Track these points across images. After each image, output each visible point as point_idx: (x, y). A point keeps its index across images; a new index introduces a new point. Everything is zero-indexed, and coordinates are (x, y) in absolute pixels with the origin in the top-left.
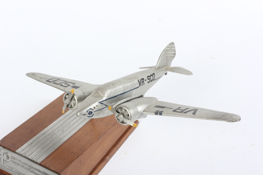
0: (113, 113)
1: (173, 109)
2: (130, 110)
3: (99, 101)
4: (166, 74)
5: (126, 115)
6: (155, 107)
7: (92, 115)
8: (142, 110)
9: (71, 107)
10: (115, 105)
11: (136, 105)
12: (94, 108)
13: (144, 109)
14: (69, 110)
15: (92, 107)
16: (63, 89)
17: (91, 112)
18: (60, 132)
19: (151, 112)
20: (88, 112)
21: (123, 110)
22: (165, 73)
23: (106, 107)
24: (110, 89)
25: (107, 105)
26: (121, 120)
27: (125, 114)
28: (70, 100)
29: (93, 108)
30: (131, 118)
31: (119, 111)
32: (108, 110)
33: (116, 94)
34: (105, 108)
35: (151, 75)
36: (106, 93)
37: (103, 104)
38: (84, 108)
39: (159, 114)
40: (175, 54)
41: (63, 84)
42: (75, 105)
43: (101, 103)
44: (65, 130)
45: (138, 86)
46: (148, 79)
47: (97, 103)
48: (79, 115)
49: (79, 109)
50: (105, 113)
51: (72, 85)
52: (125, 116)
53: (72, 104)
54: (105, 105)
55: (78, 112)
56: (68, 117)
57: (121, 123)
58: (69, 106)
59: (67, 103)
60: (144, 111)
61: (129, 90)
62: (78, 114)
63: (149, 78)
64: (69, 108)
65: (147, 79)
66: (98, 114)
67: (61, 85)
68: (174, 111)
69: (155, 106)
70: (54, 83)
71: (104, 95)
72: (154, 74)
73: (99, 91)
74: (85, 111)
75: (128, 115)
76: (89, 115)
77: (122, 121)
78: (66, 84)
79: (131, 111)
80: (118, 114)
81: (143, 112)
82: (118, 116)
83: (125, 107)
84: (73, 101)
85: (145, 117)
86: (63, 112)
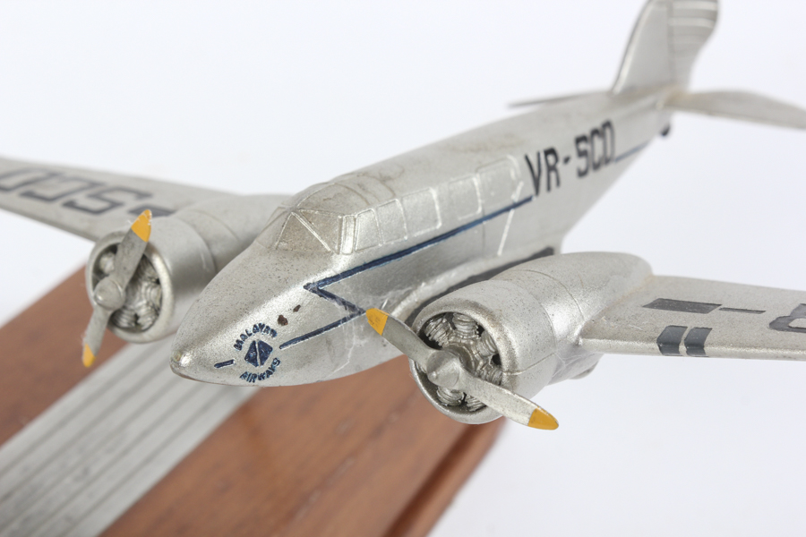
0: (400, 346)
1: (772, 315)
2: (506, 328)
3: (311, 280)
4: (665, 133)
5: (483, 357)
6: (652, 306)
7: (267, 364)
8: (575, 325)
9: (136, 326)
10: (404, 304)
11: (536, 297)
12: (282, 321)
13: (587, 318)
14: (122, 344)
15: (266, 314)
16: (82, 226)
17: (265, 350)
18: (68, 480)
19: (635, 339)
20: (246, 346)
21: (462, 328)
22: (661, 127)
23: (347, 313)
24: (369, 204)
25: (353, 302)
26: (447, 393)
27: (479, 350)
28: (127, 280)
29: (273, 324)
30: (513, 379)
31: (438, 335)
32: (361, 336)
33: (406, 240)
34: (345, 320)
35: (595, 132)
36: (350, 231)
37: (332, 297)
38: (220, 325)
39: (682, 348)
40: (713, 17)
41: (81, 199)
42: (156, 311)
43: (319, 290)
44: (95, 470)
45: (527, 195)
46: (582, 154)
47: (296, 293)
48: (190, 366)
49: (186, 330)
50: (344, 353)
51: (132, 202)
52: (477, 363)
53: (141, 306)
54: (344, 303)
55: (182, 351)
56: (111, 396)
57: (448, 412)
58: (124, 321)
59: (109, 304)
60: (585, 334)
61: (479, 212)
62: (185, 360)
63: (583, 146)
64: (121, 334)
65: (573, 153)
66: (305, 361)
67: (71, 205)
68: (780, 324)
69: (650, 300)
70: (30, 195)
71: (337, 240)
72: (607, 125)
73: (307, 216)
74: (223, 344)
75: (496, 359)
76: (250, 368)
77: (455, 397)
78: (97, 196)
79: (511, 336)
80: (432, 351)
81: (581, 341)
82: (435, 365)
83: (476, 306)
84: (146, 291)
85: (589, 371)
86: (88, 357)
